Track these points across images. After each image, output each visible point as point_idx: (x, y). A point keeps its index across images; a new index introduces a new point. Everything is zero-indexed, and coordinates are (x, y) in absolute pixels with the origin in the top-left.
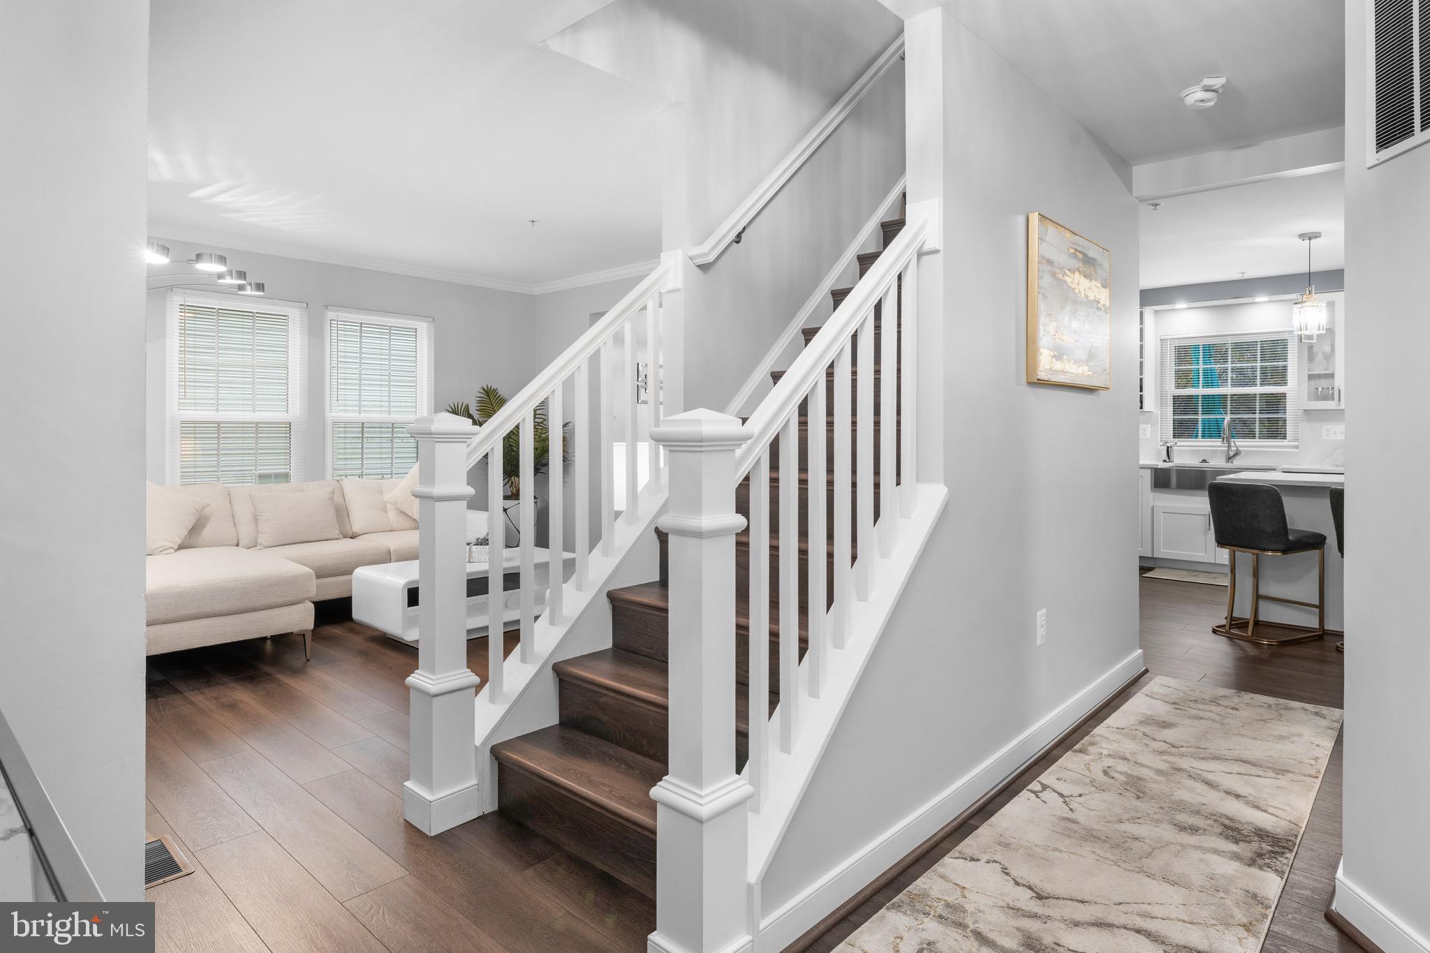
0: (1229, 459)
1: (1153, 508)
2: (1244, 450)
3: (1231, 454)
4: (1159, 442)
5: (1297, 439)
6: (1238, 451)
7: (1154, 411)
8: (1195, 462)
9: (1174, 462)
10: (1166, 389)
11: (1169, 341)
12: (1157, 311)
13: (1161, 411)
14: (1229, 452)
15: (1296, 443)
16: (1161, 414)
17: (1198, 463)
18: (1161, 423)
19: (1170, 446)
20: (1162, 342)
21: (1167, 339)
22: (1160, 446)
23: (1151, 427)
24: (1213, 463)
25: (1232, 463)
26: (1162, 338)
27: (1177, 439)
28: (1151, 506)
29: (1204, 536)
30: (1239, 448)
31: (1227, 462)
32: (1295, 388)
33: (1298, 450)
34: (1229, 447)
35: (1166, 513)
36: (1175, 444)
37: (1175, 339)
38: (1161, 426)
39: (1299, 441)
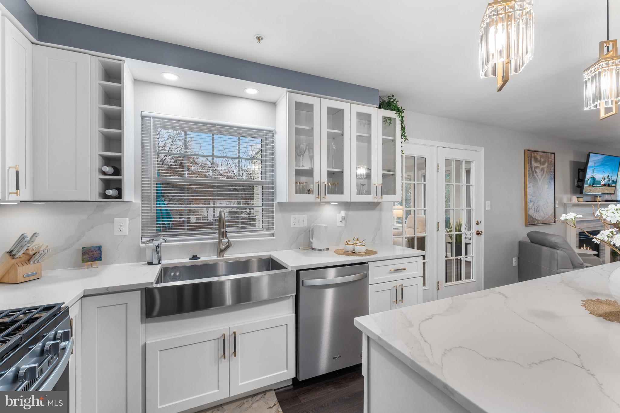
0: (221, 252)
1: (144, 347)
2: (233, 241)
3: (223, 247)
4: (141, 238)
5: (271, 228)
6: (229, 243)
7: (134, 201)
8: (185, 260)
9: (163, 262)
10: (148, 175)
11: (152, 119)
12: (136, 81)
13: (142, 201)
14: (220, 244)
15: (272, 232)
16: (142, 204)
17: (187, 260)
18: (142, 215)
19: (159, 244)
20: (142, 119)
21: (150, 117)
22: (142, 244)
23: (129, 221)
24: (205, 258)
25: (223, 257)
26: (144, 114)
27: (163, 235)
28: (141, 343)
29: (217, 365)
30: (230, 240)
31: (218, 256)
32: (270, 182)
33: (274, 238)
34: (220, 240)
35: (159, 351)
36: (164, 241)
37: (159, 118)
38: (142, 218)
39: (273, 230)
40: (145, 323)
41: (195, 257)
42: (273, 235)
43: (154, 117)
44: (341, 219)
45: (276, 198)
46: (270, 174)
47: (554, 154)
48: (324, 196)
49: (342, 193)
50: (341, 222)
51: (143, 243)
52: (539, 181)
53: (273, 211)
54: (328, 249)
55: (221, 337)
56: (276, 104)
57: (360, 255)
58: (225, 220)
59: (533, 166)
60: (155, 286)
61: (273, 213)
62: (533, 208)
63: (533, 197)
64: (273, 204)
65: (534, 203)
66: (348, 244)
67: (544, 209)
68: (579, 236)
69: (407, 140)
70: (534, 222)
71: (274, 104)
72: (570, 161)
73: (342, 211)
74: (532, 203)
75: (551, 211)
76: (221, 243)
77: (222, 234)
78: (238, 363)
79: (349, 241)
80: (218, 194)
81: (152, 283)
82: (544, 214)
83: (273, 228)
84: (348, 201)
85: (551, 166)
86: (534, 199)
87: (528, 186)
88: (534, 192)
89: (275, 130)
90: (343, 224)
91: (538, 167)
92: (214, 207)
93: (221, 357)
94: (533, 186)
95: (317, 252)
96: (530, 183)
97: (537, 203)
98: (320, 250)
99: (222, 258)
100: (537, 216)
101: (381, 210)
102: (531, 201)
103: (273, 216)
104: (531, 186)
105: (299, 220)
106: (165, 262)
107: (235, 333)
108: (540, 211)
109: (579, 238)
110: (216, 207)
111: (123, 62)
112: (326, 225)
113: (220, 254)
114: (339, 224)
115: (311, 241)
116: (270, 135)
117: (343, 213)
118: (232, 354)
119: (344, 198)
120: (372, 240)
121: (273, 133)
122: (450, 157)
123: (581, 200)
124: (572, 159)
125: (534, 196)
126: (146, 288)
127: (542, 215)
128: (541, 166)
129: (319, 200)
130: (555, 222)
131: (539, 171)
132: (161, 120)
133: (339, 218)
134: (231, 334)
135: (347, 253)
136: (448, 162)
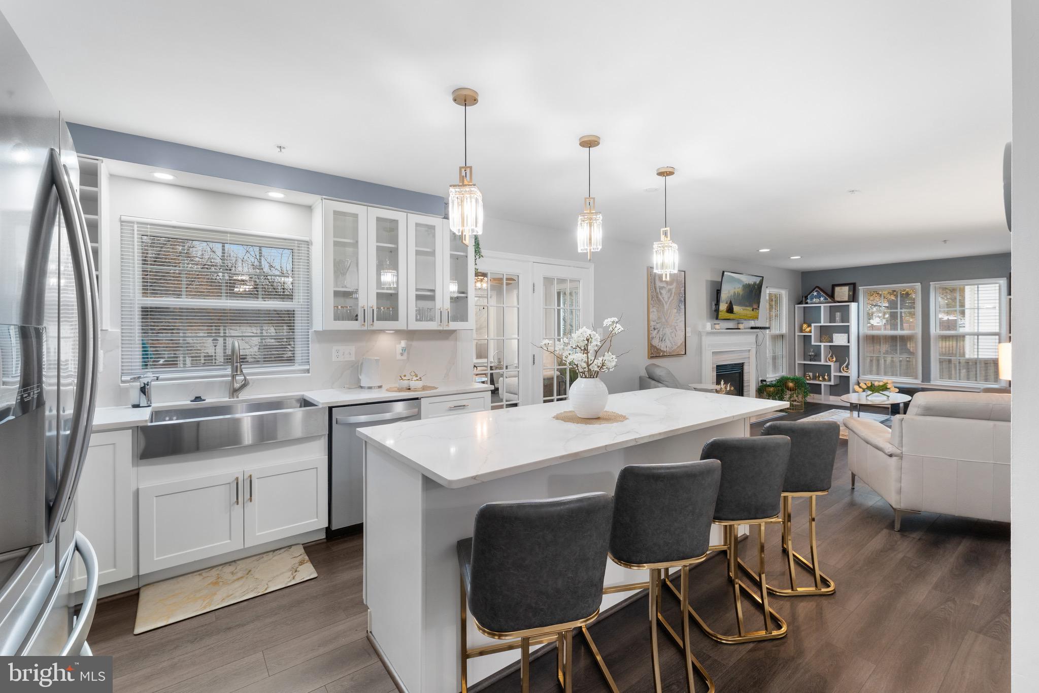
0: (235, 392)
1: (137, 493)
2: (252, 379)
3: (237, 386)
4: (120, 376)
5: (306, 362)
6: (245, 380)
7: (110, 330)
8: (185, 402)
9: (153, 405)
10: (130, 296)
11: (136, 226)
12: (112, 176)
13: (122, 329)
14: (233, 384)
15: (307, 367)
16: (122, 333)
17: (189, 402)
18: (122, 347)
19: (148, 382)
20: (121, 225)
21: (133, 222)
22: (121, 383)
23: (104, 354)
24: (210, 400)
25: (238, 397)
26: (123, 218)
27: (152, 372)
28: (134, 488)
29: (228, 514)
30: (247, 377)
31: (231, 397)
32: (304, 305)
33: (310, 374)
34: (233, 377)
35: (156, 497)
36: (156, 378)
37: (147, 224)
38: (122, 351)
39: (307, 365)
40: (138, 466)
41: (198, 399)
42: (308, 371)
43: (138, 223)
44: (401, 351)
45: (312, 325)
46: (303, 296)
47: (685, 272)
48: (372, 323)
49: (397, 320)
50: (402, 354)
51: (123, 382)
52: (665, 304)
53: (308, 341)
54: (380, 387)
55: (233, 482)
56: (312, 208)
57: (415, 390)
58: (239, 353)
59: (658, 286)
60: (150, 424)
61: (308, 344)
62: (658, 336)
63: (657, 323)
64: (308, 332)
65: (659, 331)
66: (402, 379)
67: (671, 338)
68: (717, 370)
69: (482, 256)
70: (659, 353)
71: (309, 208)
72: (707, 281)
73: (402, 341)
74: (656, 331)
75: (680, 340)
76: (235, 381)
77: (236, 371)
78: (254, 508)
79: (405, 376)
80: (231, 320)
81: (146, 421)
82: (672, 344)
83: (308, 362)
84: (405, 328)
85: (681, 286)
86: (658, 326)
87: (651, 310)
88: (659, 318)
89: (310, 240)
90: (405, 357)
91: (664, 287)
92: (225, 336)
93: (234, 504)
94: (657, 310)
95: (367, 390)
96: (653, 307)
97: (663, 330)
98: (370, 388)
99: (235, 399)
100: (663, 346)
101: (456, 340)
102: (655, 329)
103: (308, 347)
104: (655, 310)
105: (344, 353)
106: (157, 404)
107: (250, 476)
108: (667, 340)
109: (717, 372)
110: (227, 337)
111: (101, 162)
112: (378, 358)
113: (233, 394)
114: (399, 357)
115: (360, 377)
116: (304, 246)
117: (403, 343)
118: (247, 501)
119: (400, 325)
120: (445, 377)
121: (308, 243)
122: (550, 274)
123: (717, 327)
124: (709, 279)
125: (659, 323)
126: (138, 426)
127: (669, 344)
128: (667, 286)
129: (365, 328)
130: (685, 354)
131: (665, 293)
132: (149, 226)
133: (399, 350)
134: (245, 478)
135: (400, 390)
136: (548, 281)
